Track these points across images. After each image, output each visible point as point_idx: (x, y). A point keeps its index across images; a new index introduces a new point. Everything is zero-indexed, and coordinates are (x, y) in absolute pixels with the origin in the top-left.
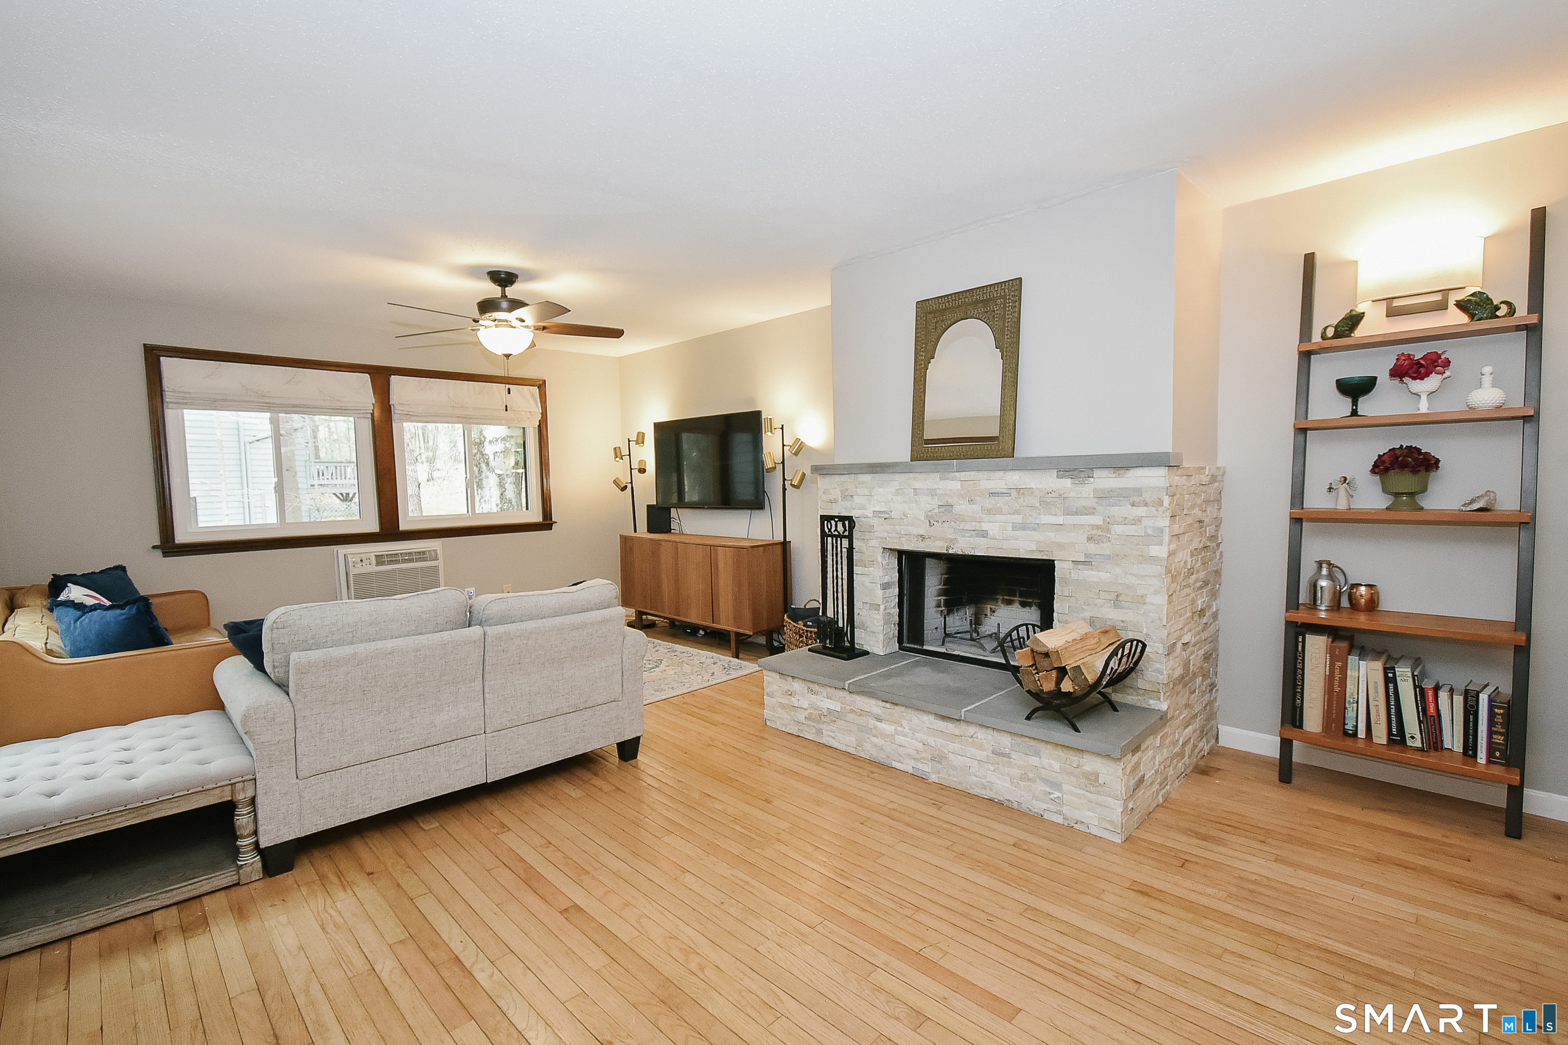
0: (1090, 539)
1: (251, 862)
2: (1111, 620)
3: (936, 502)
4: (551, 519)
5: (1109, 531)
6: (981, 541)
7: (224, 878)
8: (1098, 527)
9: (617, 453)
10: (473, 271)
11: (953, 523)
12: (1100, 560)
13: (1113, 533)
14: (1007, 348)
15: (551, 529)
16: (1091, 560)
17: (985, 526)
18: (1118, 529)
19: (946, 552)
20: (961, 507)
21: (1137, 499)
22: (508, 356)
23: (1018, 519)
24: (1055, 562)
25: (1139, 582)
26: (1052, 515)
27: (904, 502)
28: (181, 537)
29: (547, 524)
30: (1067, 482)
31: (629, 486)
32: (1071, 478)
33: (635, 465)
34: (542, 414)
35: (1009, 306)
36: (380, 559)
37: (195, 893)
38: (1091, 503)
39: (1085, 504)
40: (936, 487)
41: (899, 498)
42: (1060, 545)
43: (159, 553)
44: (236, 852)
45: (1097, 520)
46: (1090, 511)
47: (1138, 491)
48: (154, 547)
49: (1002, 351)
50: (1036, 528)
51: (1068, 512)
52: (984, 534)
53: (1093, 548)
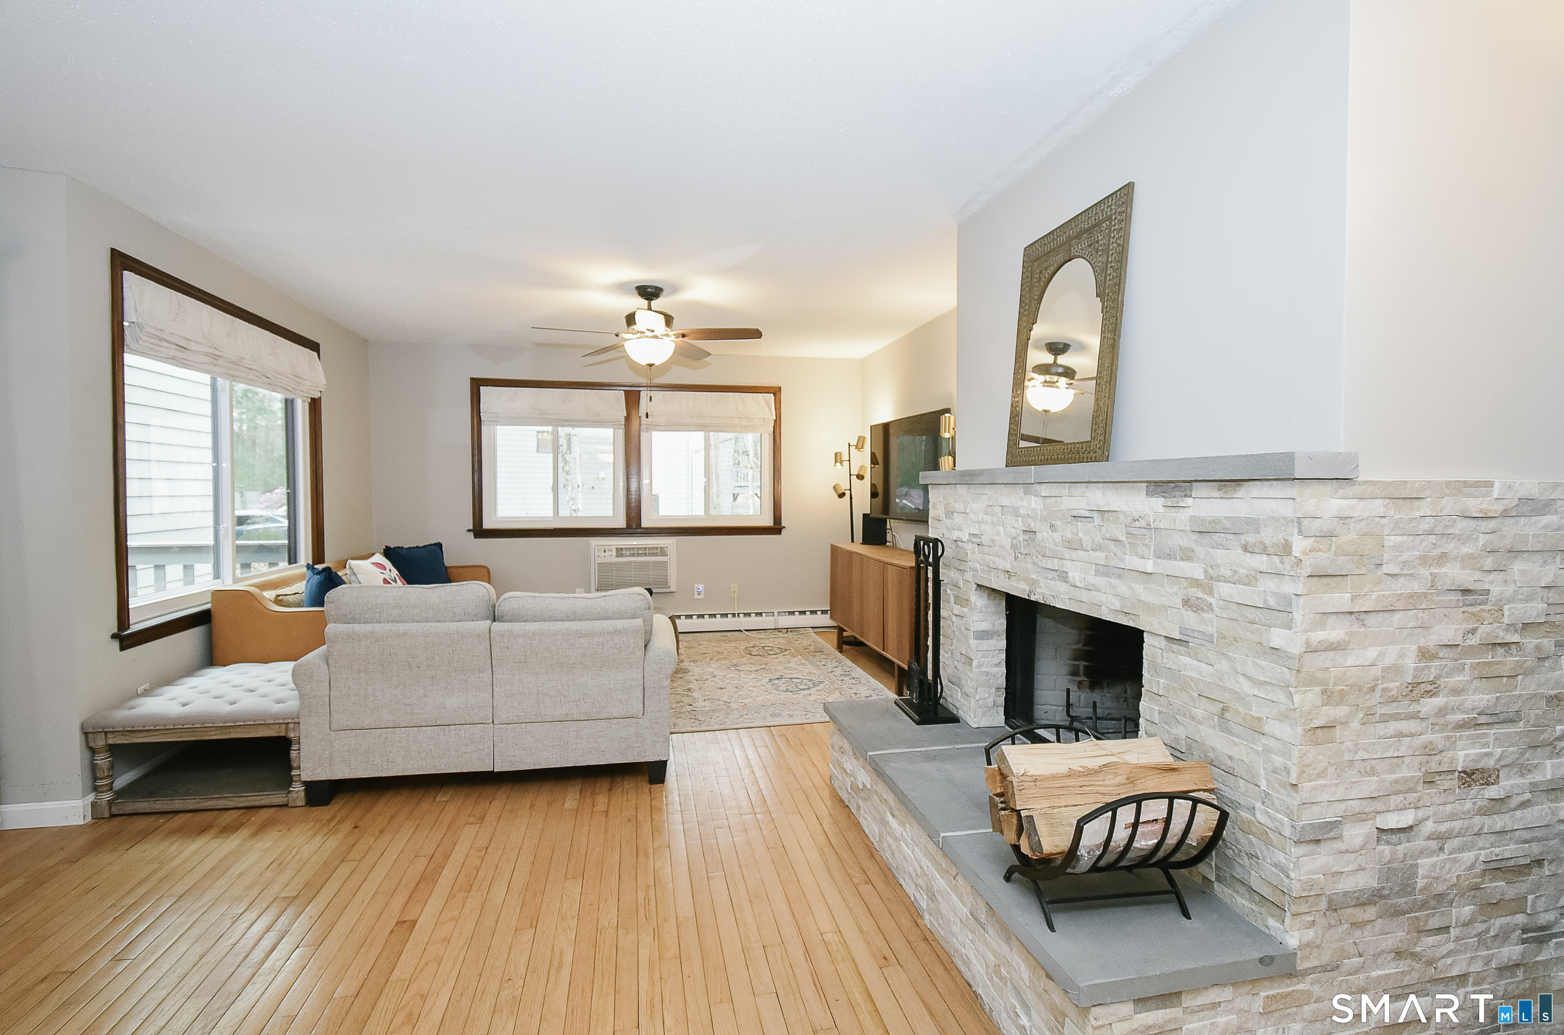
0: (1186, 602)
1: (298, 789)
2: (1214, 749)
3: (1020, 524)
4: (781, 524)
5: (1211, 594)
6: (1062, 587)
7: (277, 798)
8: (1196, 583)
9: (838, 458)
10: (621, 287)
11: (1034, 557)
12: (1199, 641)
13: (1216, 596)
14: (1108, 294)
15: (780, 534)
16: (1189, 639)
17: (1067, 566)
18: (1224, 589)
19: (1027, 598)
20: (1044, 534)
21: (1251, 539)
22: (651, 365)
23: (1100, 557)
24: (1145, 634)
25: (1256, 692)
26: (1137, 555)
27: (993, 523)
28: (487, 525)
29: (776, 529)
30: (1157, 503)
31: (848, 493)
32: (1163, 497)
33: (855, 471)
34: (775, 421)
35: (1114, 230)
36: (620, 552)
37: (258, 803)
38: (1188, 541)
39: (1181, 542)
40: (1020, 504)
41: (988, 518)
42: (1149, 607)
43: (472, 534)
44: (289, 781)
45: (1196, 570)
46: (1187, 555)
47: (1253, 524)
48: (469, 530)
49: (1102, 301)
50: (1122, 573)
51: (1160, 555)
52: (1063, 576)
53: (1191, 619)
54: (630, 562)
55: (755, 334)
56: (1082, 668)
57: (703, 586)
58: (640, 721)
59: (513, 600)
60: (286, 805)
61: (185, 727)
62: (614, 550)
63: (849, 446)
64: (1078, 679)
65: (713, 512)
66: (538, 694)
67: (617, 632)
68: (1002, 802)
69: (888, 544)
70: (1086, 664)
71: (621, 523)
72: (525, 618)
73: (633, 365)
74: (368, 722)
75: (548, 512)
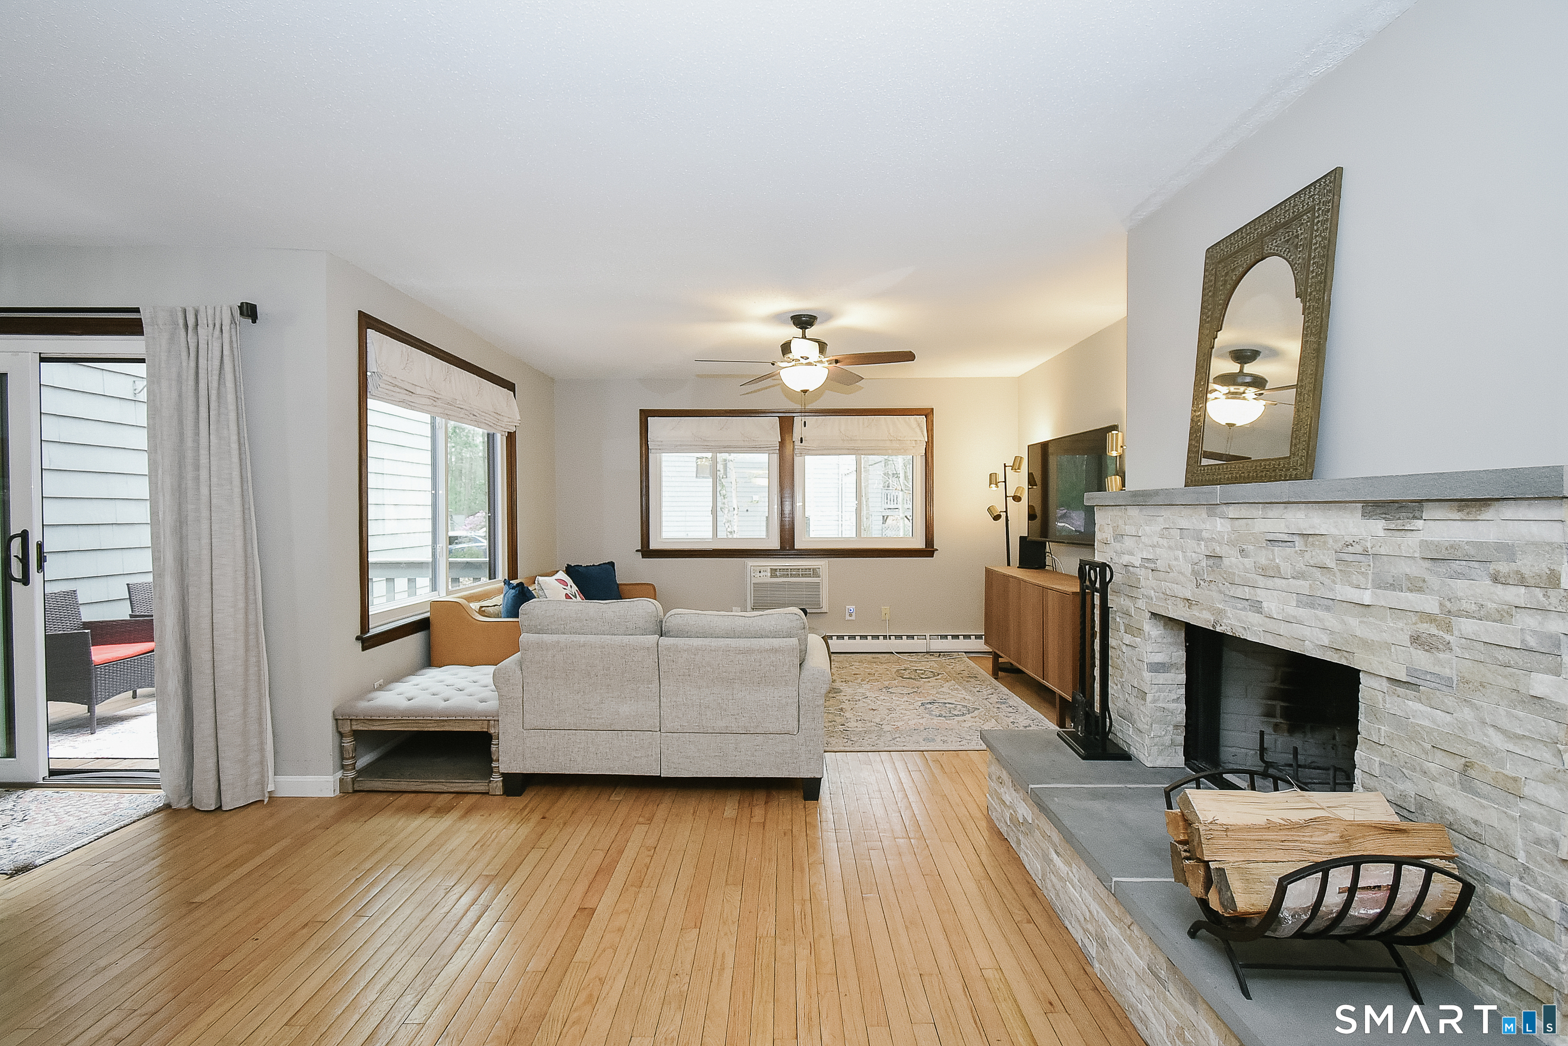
0: (1416, 640)
1: (497, 779)
2: (1453, 811)
3: (1203, 549)
4: (933, 547)
5: (1449, 629)
6: (1254, 618)
7: (480, 786)
8: (1429, 618)
9: (993, 479)
10: (777, 318)
11: (1220, 585)
12: (1433, 685)
13: (1456, 633)
14: (1311, 293)
15: (933, 557)
16: (1419, 682)
17: (1261, 595)
18: (1467, 626)
19: (1212, 629)
20: (1232, 560)
21: (1503, 568)
22: (805, 391)
23: (1303, 586)
24: (1360, 673)
25: (1512, 748)
26: (1351, 585)
27: (1170, 548)
28: (653, 546)
29: (928, 551)
30: (1377, 526)
31: (1004, 515)
32: (1384, 518)
33: (1011, 493)
34: (927, 443)
35: (1319, 222)
36: (774, 573)
37: (465, 790)
38: (1417, 569)
39: (1408, 571)
40: (1203, 526)
41: (1164, 542)
42: (1366, 644)
43: (639, 555)
44: (490, 772)
45: (1430, 605)
46: (1417, 585)
47: (1506, 550)
48: (637, 551)
49: (1304, 302)
50: (1332, 604)
51: (1381, 584)
52: (1257, 607)
53: (1422, 659)
54: (784, 583)
55: (908, 356)
56: (1278, 708)
57: (854, 607)
58: (795, 738)
59: (679, 617)
60: (488, 793)
61: (410, 718)
62: (769, 570)
63: (1005, 466)
64: (1275, 720)
65: (864, 534)
66: (700, 706)
67: (774, 650)
68: (1185, 851)
69: (1047, 568)
70: (1282, 704)
71: (775, 544)
72: (689, 634)
73: (788, 392)
74: (554, 723)
75: (709, 534)
